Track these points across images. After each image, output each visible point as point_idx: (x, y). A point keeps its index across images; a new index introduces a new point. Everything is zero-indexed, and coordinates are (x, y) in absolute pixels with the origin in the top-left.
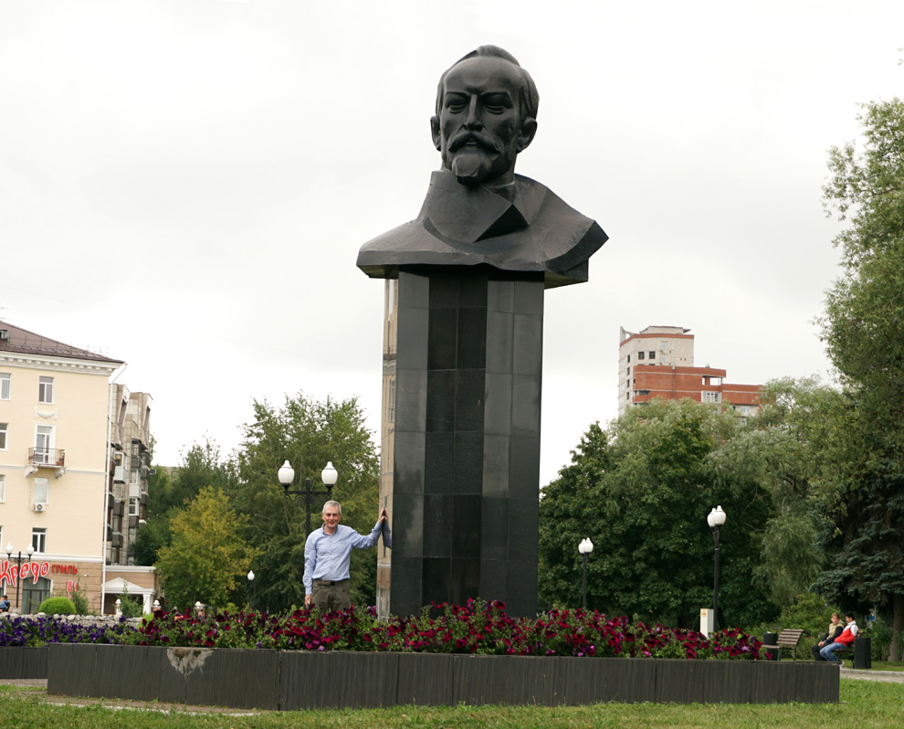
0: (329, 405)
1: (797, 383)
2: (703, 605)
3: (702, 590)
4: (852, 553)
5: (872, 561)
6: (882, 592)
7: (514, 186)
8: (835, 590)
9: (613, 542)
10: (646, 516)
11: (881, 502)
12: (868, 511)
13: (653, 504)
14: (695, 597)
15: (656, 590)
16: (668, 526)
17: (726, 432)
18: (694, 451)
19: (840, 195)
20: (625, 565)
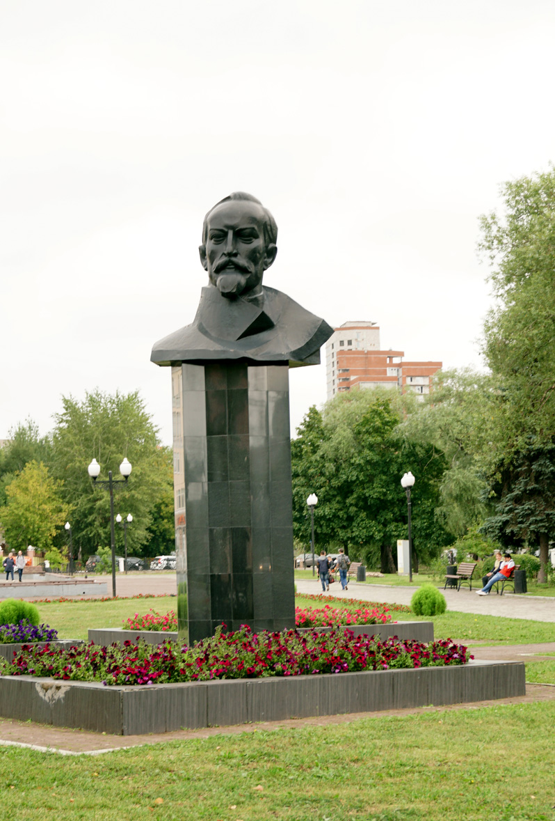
0: (117, 397)
1: (459, 371)
2: (398, 537)
3: (397, 526)
4: (509, 504)
5: (523, 509)
6: (531, 531)
7: (263, 296)
8: (497, 531)
9: (331, 493)
10: (355, 473)
11: (527, 466)
12: (518, 473)
13: (359, 464)
14: (393, 531)
15: (364, 526)
16: (371, 479)
17: (409, 409)
18: (386, 423)
19: (489, 248)
20: (341, 510)
